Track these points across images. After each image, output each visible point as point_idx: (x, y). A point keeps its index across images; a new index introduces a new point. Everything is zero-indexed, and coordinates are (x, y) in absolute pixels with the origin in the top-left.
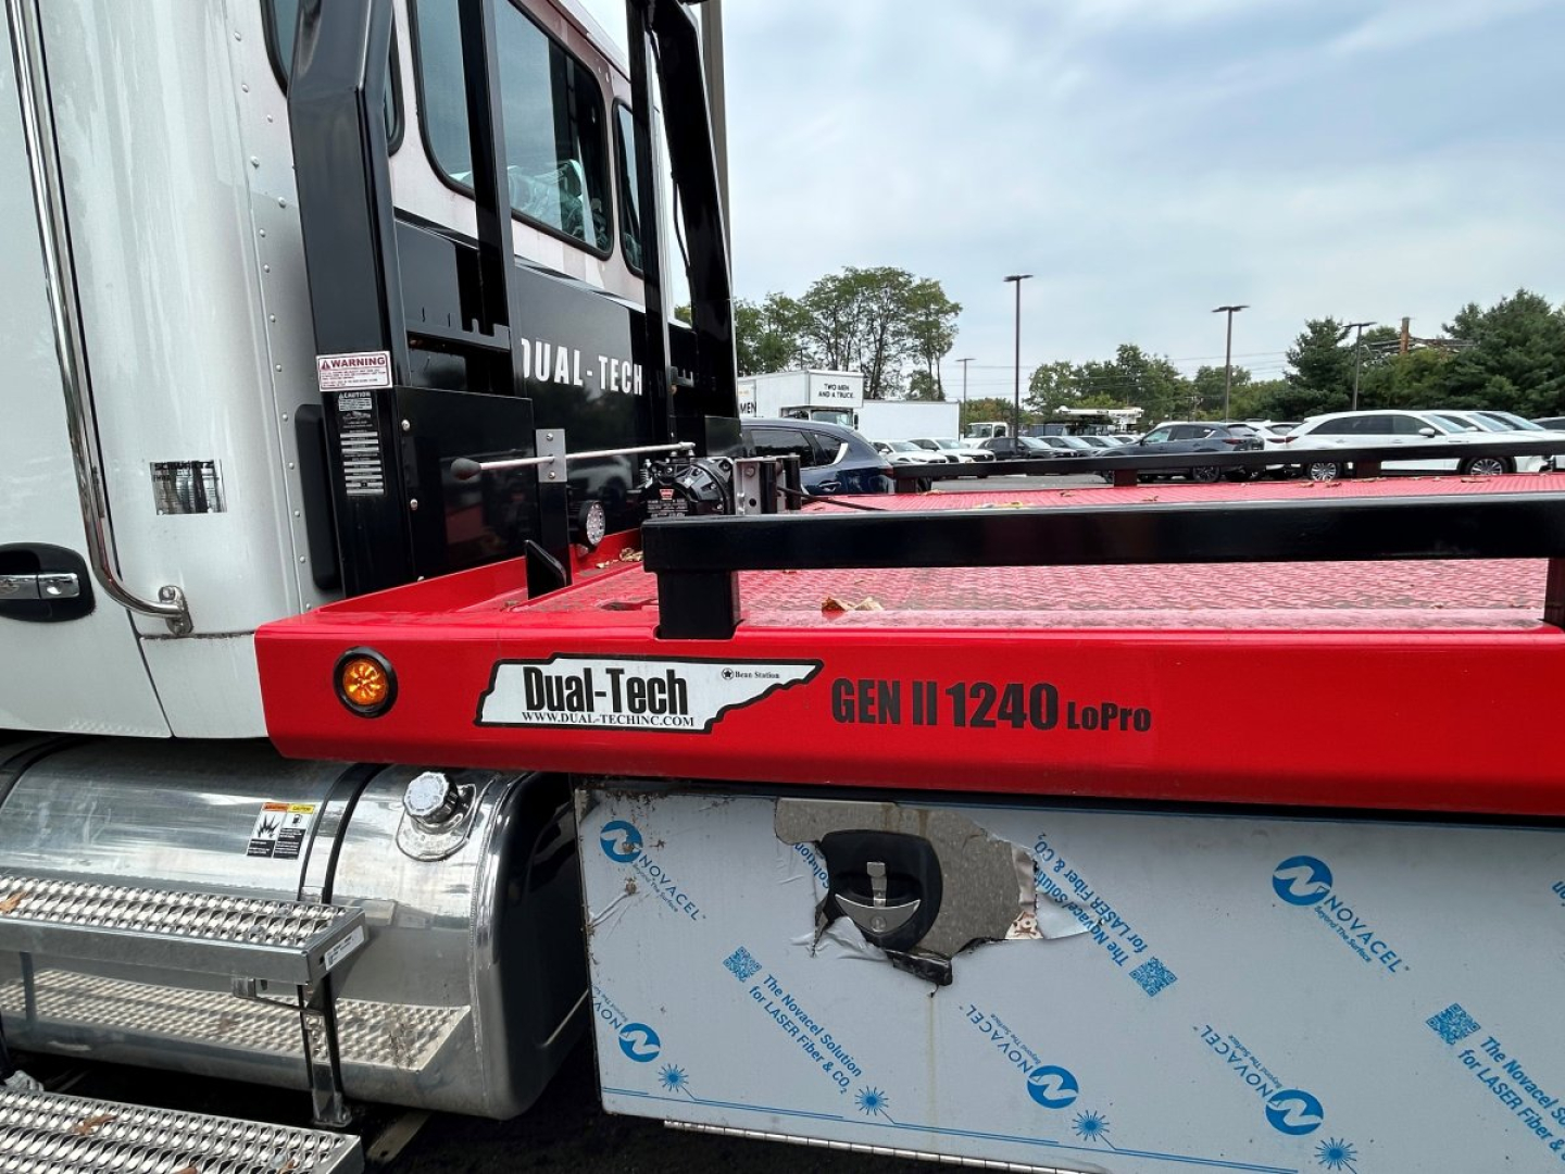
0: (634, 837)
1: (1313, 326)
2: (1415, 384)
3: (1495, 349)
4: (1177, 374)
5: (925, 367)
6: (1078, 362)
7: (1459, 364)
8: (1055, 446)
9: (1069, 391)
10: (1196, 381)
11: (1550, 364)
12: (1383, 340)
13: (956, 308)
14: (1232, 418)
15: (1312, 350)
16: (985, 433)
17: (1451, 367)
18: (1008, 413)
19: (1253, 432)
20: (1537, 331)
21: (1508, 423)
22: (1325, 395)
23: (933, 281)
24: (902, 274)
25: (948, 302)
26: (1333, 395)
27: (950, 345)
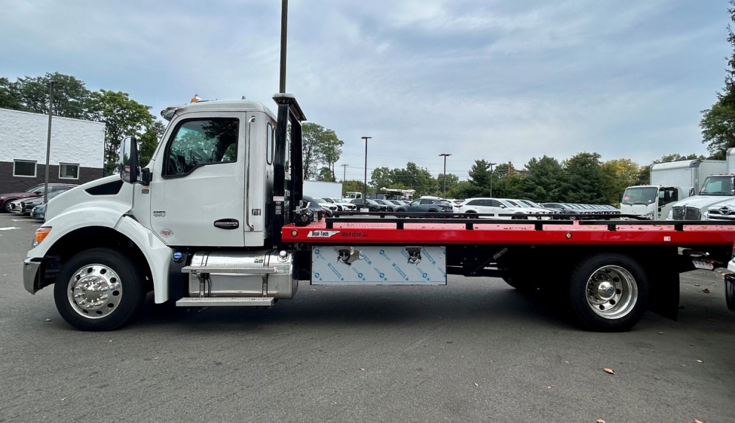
0: (318, 251)
1: (478, 162)
2: (513, 187)
3: (538, 176)
4: (431, 176)
5: (328, 166)
6: (391, 168)
7: (527, 181)
8: (381, 204)
9: (388, 180)
10: (438, 179)
11: (555, 183)
12: (505, 169)
13: (341, 143)
14: (443, 197)
15: (478, 172)
16: (352, 196)
17: (525, 181)
18: (362, 187)
19: (449, 203)
20: (550, 171)
21: (529, 204)
22: (482, 189)
23: (332, 130)
24: (319, 127)
25: (338, 140)
26: (485, 189)
27: (338, 158)
